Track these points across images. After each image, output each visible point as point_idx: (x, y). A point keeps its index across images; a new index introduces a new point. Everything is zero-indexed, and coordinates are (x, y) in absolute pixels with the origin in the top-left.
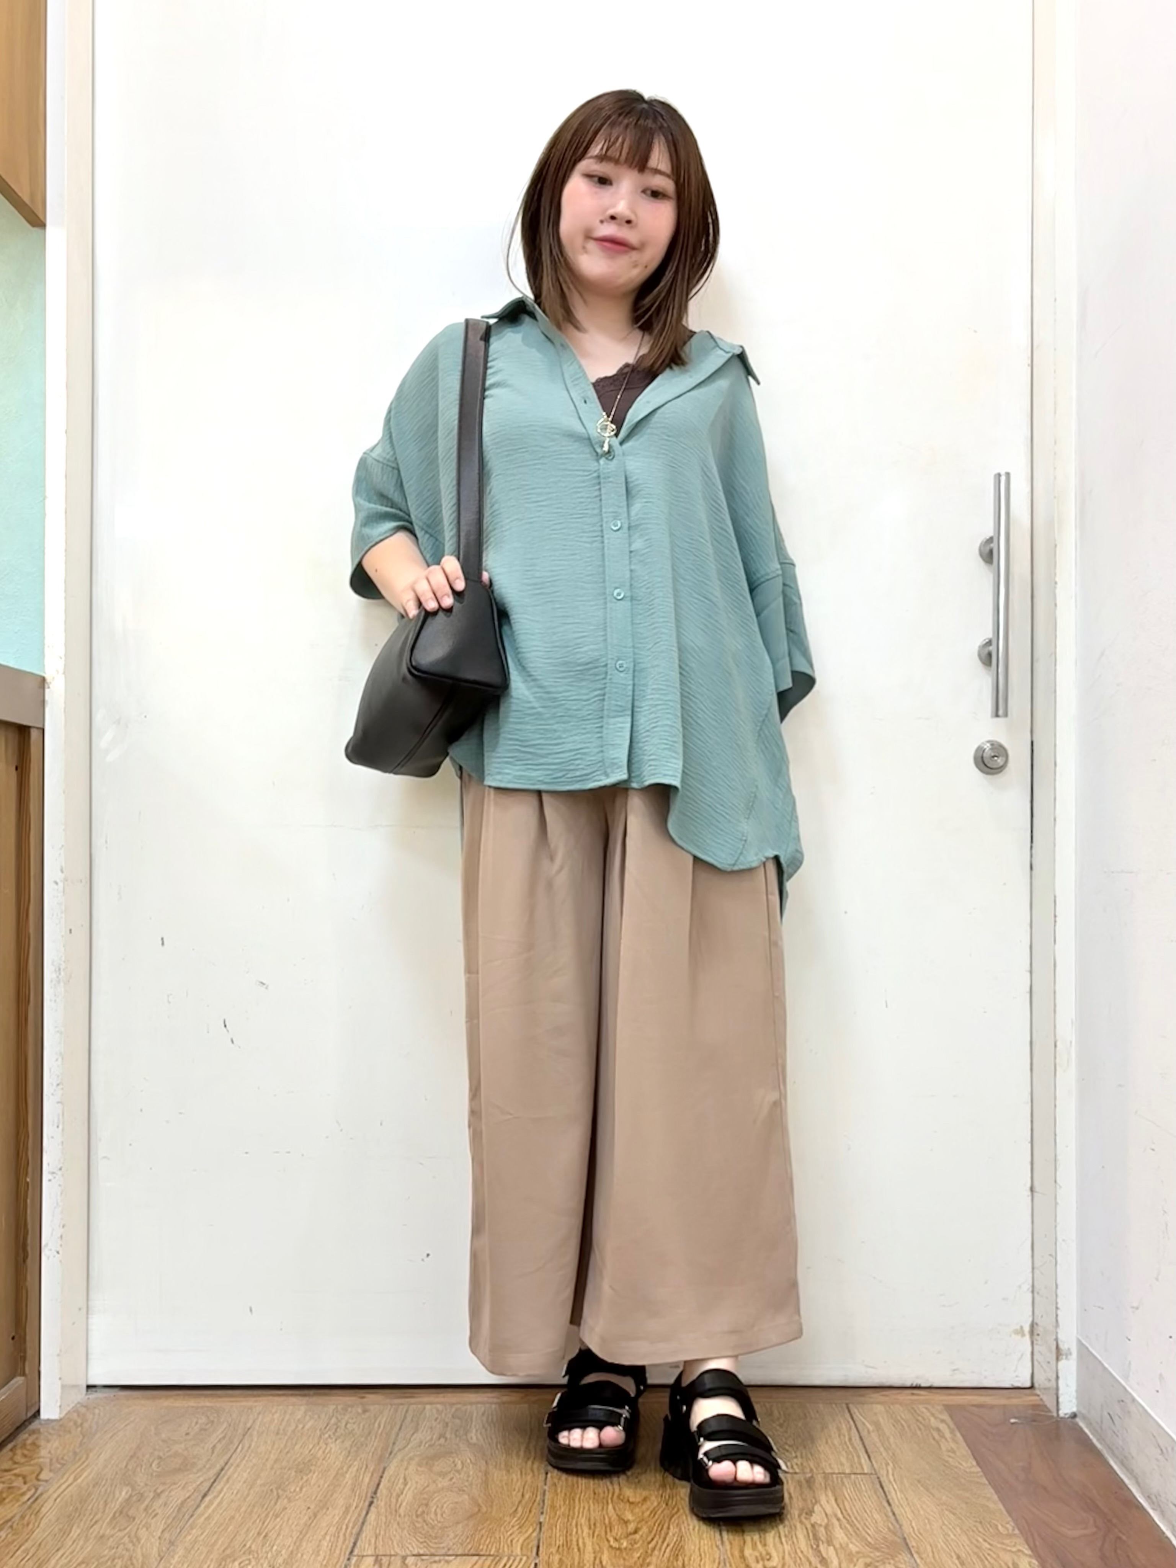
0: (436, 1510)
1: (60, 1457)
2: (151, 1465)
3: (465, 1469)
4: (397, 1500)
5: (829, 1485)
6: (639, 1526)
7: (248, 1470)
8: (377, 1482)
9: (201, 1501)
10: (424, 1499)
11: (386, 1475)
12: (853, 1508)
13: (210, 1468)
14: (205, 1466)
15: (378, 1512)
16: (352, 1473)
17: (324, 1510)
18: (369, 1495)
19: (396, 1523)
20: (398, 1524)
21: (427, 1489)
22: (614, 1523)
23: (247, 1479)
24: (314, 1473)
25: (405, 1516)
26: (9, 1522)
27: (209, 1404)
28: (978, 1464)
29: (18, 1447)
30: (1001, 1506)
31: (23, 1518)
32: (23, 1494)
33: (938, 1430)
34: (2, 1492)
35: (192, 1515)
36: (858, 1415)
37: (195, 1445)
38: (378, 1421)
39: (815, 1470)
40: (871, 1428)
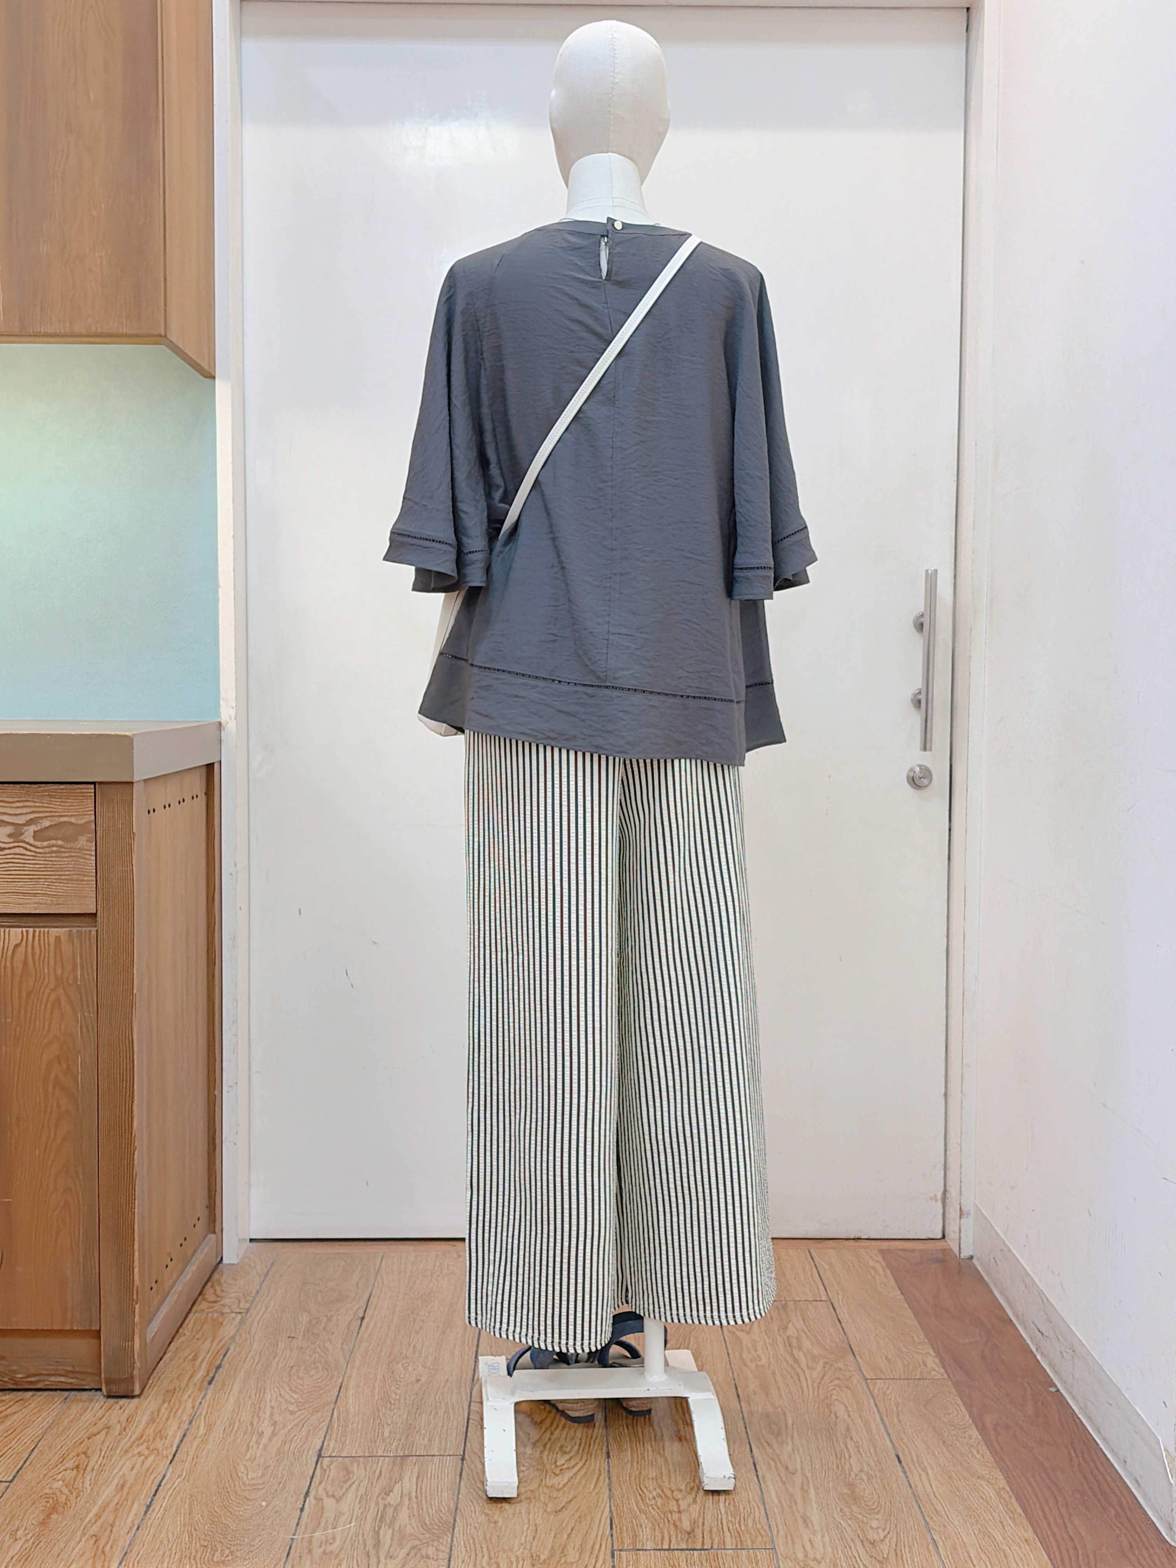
2: (317, 1298)
5: (798, 1309)
7: (388, 1300)
9: (361, 1323)
12: (815, 1324)
13: (359, 1299)
14: (355, 1298)
23: (389, 1306)
26: (233, 1338)
27: (343, 1251)
28: (902, 1293)
29: (216, 1284)
30: (916, 1323)
31: (241, 1335)
32: (234, 1318)
33: (874, 1269)
34: (218, 1318)
35: (358, 1333)
36: (817, 1257)
37: (343, 1282)
39: (788, 1299)
40: (826, 1269)
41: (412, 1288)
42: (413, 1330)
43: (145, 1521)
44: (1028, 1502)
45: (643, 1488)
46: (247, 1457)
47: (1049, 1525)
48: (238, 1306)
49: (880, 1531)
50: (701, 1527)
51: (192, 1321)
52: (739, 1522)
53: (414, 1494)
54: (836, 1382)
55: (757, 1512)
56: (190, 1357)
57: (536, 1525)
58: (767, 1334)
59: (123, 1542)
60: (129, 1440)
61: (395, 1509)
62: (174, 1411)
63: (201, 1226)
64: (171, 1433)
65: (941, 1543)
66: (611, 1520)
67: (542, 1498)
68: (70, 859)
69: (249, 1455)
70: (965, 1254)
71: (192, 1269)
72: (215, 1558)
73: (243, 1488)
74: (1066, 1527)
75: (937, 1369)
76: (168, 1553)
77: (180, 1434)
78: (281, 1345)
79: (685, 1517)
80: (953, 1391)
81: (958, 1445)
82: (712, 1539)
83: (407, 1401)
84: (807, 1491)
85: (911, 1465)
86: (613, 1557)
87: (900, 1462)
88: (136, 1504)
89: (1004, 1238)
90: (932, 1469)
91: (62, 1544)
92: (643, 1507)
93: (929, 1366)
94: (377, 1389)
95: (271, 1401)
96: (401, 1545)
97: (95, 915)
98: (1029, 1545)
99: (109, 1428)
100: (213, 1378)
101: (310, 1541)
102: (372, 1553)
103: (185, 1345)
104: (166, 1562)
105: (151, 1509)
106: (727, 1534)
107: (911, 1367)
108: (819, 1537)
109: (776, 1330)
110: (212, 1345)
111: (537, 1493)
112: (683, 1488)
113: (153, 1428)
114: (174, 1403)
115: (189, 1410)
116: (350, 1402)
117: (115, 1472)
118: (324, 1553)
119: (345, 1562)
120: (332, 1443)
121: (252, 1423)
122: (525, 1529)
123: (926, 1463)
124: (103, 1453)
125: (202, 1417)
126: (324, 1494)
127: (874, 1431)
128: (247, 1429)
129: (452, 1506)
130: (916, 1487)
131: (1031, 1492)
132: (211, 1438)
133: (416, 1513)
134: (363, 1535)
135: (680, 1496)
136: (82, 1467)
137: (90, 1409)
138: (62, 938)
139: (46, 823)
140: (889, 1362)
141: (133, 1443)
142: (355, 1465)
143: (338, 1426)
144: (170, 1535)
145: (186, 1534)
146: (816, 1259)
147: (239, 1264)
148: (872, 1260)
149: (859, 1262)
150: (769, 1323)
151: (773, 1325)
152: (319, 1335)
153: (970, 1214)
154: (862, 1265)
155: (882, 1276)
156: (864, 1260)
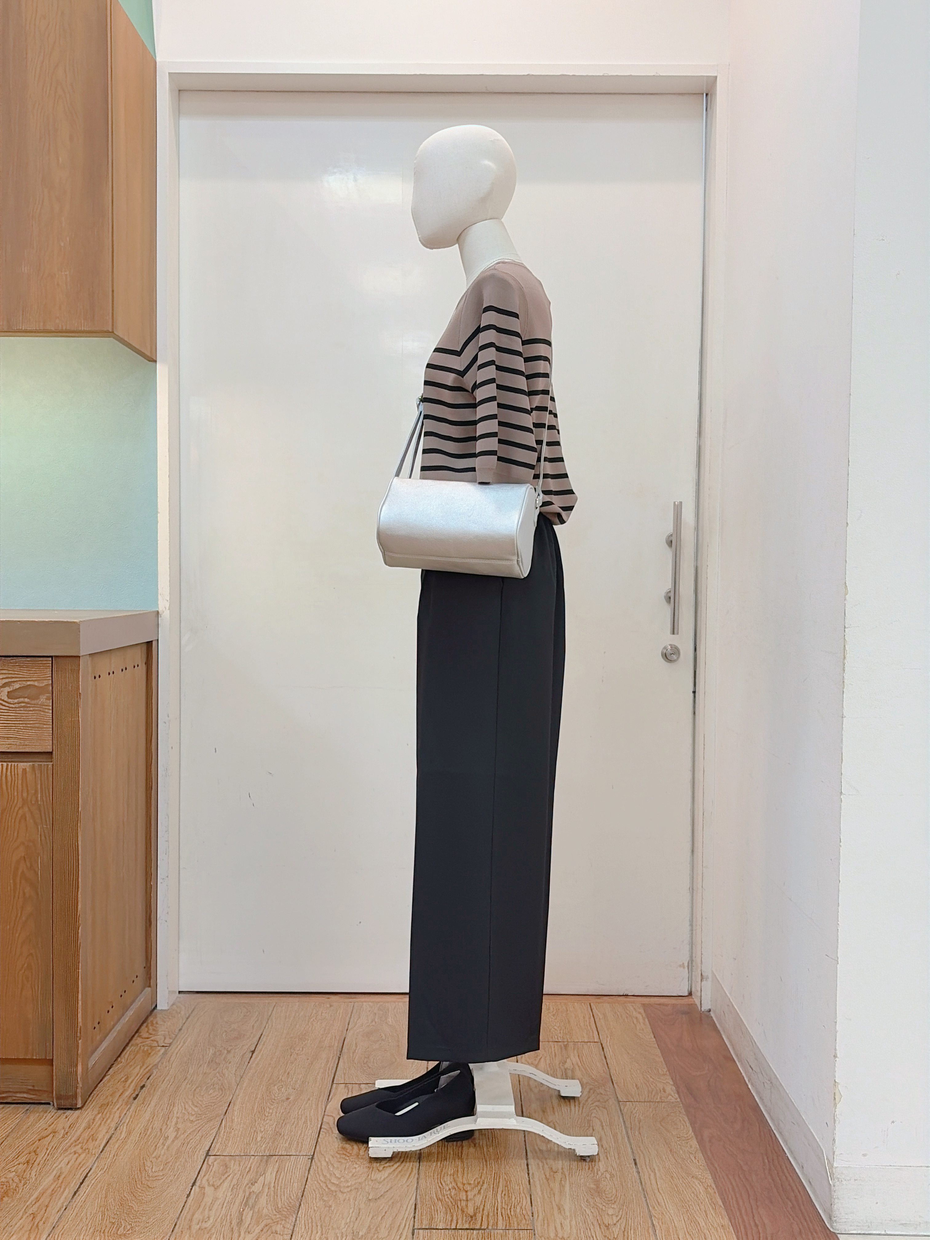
0: (373, 1061)
2: (222, 1036)
4: (353, 1055)
5: (576, 1048)
7: (273, 1038)
8: (341, 1046)
9: (252, 1055)
10: (366, 1055)
11: (346, 1042)
12: (587, 1060)
13: (253, 1037)
14: (250, 1036)
15: (344, 1062)
16: (327, 1040)
17: (316, 1061)
18: (338, 1053)
19: (353, 1067)
21: (368, 1049)
23: (274, 1044)
24: (308, 1040)
25: (358, 1064)
26: (156, 1066)
27: (246, 1001)
28: (655, 1037)
29: (150, 1025)
30: (662, 1059)
31: (162, 1063)
32: (159, 1051)
33: (636, 1018)
34: (147, 1050)
35: (249, 1063)
36: (595, 1009)
37: (243, 1024)
38: (338, 1012)
39: (569, 1041)
40: (601, 1018)
41: (293, 1029)
42: (289, 1061)
43: (71, 1204)
44: (728, 1197)
45: (442, 1182)
46: (153, 1156)
47: (741, 1214)
48: (164, 1041)
49: (614, 1218)
50: (481, 1212)
51: (128, 1052)
52: (510, 1209)
53: (272, 1185)
54: (597, 1103)
55: (524, 1201)
56: (123, 1079)
57: (359, 1209)
58: (550, 1067)
59: (53, 1219)
60: (69, 1142)
61: (257, 1196)
62: (105, 1120)
63: (139, 982)
64: (100, 1136)
65: (658, 1227)
66: (416, 1205)
67: (367, 1188)
68: (33, 712)
69: (155, 1153)
70: (705, 1008)
71: (130, 1013)
72: (118, 1233)
73: (147, 1179)
74: (753, 1216)
75: (673, 1095)
76: (85, 1228)
77: (108, 1137)
78: (191, 1071)
79: (470, 1204)
80: (683, 1111)
81: (681, 1152)
82: (488, 1222)
83: (277, 1114)
84: (563, 1186)
85: (644, 1167)
86: (413, 1235)
87: (636, 1164)
88: (67, 1191)
89: (729, 997)
90: (659, 1170)
91: (8, 1220)
92: (440, 1197)
93: (667, 1092)
94: (256, 1104)
95: (177, 1113)
96: (258, 1223)
97: (51, 753)
98: (724, 1229)
99: (55, 1132)
100: (137, 1095)
101: (191, 1220)
102: (236, 1229)
103: (120, 1070)
104: (83, 1234)
105: (77, 1194)
106: (500, 1218)
107: (654, 1093)
108: (568, 1221)
109: (557, 1063)
110: (140, 1071)
111: (364, 1184)
112: (472, 1182)
113: (88, 1133)
114: (106, 1113)
115: (116, 1120)
116: (236, 1113)
117: (55, 1165)
118: (199, 1229)
119: (214, 1235)
120: (217, 1146)
121: (161, 1129)
122: (351, 1212)
123: (655, 1165)
124: (48, 1152)
125: (125, 1124)
126: (207, 1183)
127: (620, 1141)
128: (156, 1135)
129: (299, 1194)
130: (645, 1184)
131: (730, 1189)
132: (129, 1141)
133: (272, 1199)
134: (231, 1215)
135: (468, 1188)
136: (32, 1162)
137: (43, 1119)
138: (28, 770)
139: (17, 686)
140: (638, 1088)
141: (72, 1143)
142: (233, 1162)
143: (224, 1132)
144: (89, 1214)
145: (100, 1214)
146: (595, 1010)
147: (168, 1010)
148: (636, 1011)
149: (626, 1013)
150: (553, 1058)
151: (555, 1060)
152: (219, 1064)
153: (708, 978)
154: (627, 1015)
155: (642, 1024)
156: (630, 1012)
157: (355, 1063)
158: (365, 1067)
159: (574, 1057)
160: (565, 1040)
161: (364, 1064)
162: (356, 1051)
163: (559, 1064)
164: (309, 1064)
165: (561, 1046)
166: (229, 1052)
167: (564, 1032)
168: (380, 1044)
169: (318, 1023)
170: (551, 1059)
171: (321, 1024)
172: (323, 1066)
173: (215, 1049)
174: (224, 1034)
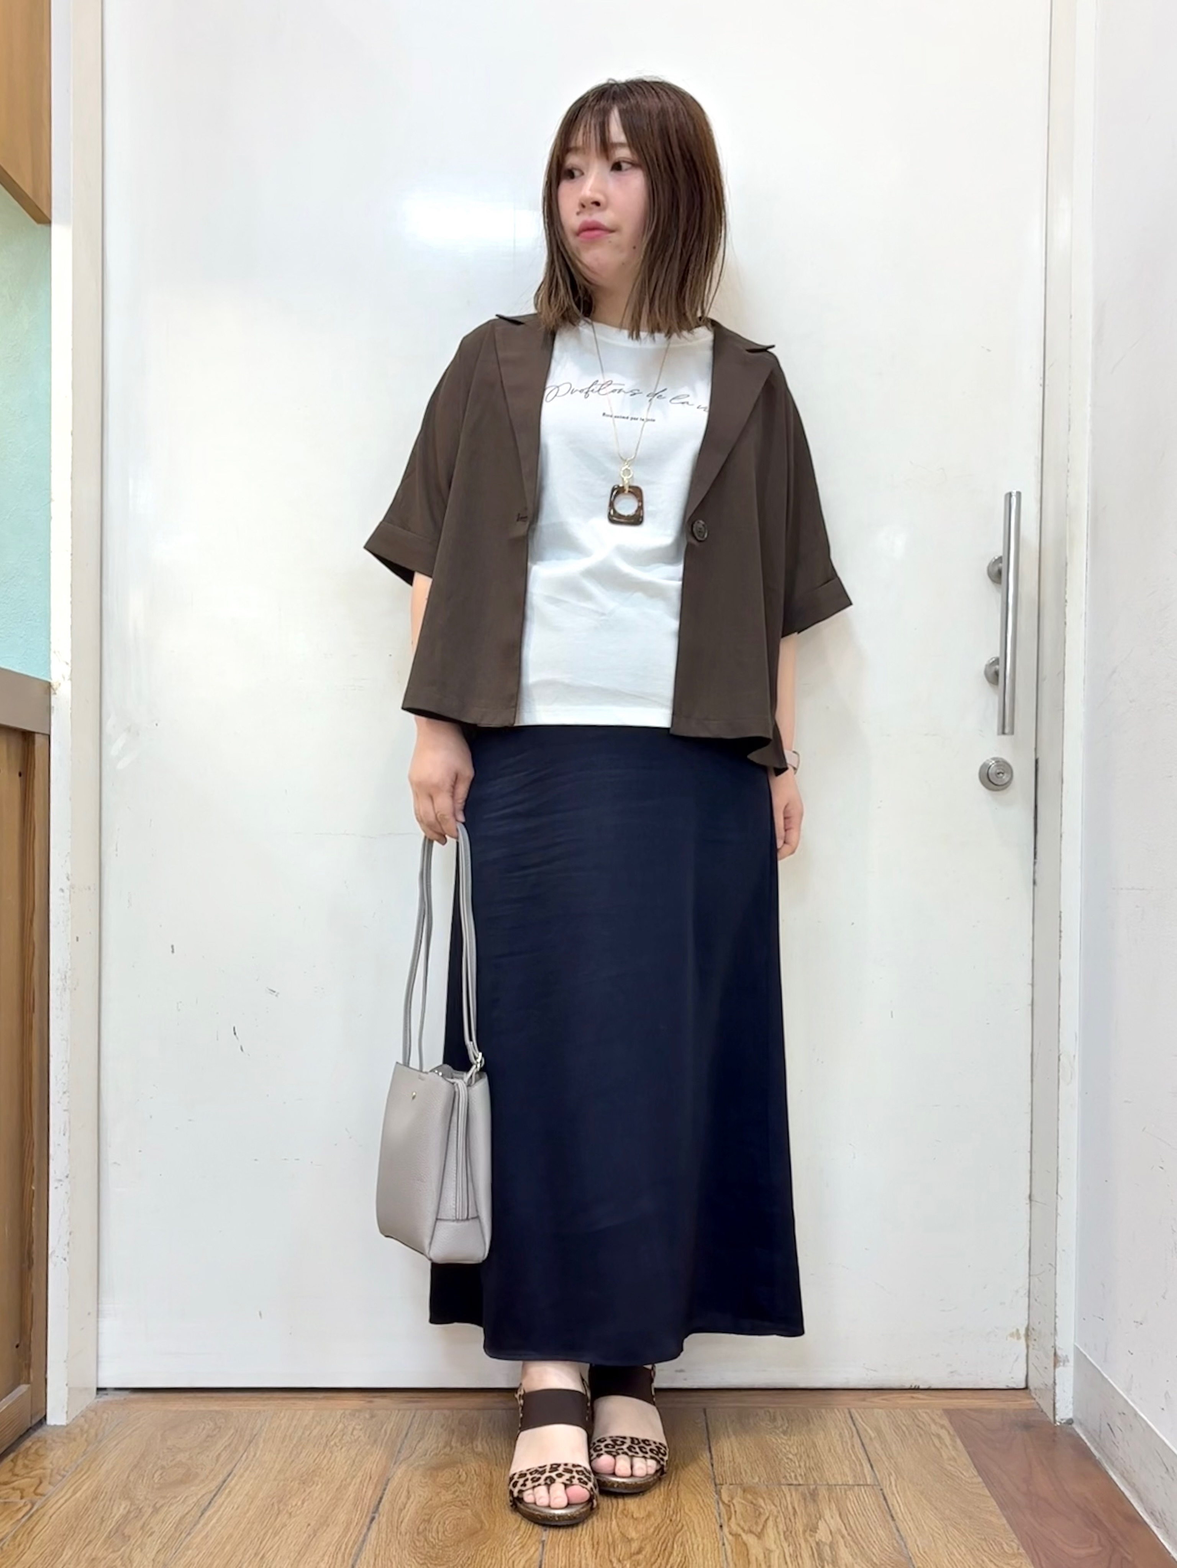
0: (437, 1527)
1: (62, 1468)
2: (153, 1477)
3: (469, 1478)
4: (398, 1516)
5: (833, 1498)
6: (643, 1545)
7: (251, 1482)
8: (379, 1496)
9: (200, 1517)
10: (425, 1514)
11: (390, 1488)
12: (857, 1523)
13: (213, 1480)
14: (207, 1477)
15: (379, 1530)
16: (355, 1484)
17: (325, 1528)
18: (371, 1509)
19: (397, 1542)
20: (399, 1543)
21: (430, 1503)
22: (618, 1542)
23: (248, 1492)
24: (317, 1485)
25: (406, 1534)
29: (20, 1456)
30: (1004, 1521)
32: (18, 1510)
33: (939, 1437)
35: (189, 1534)
36: (860, 1420)
37: (199, 1453)
38: (385, 1427)
39: (818, 1482)
40: (873, 1435)
42: (271, 1531)
48: (36, 1489)
58: (786, 1539)
70: (1061, 1416)
78: (68, 1554)
89: (1125, 1397)
109: (801, 1532)
146: (858, 1422)
147: (67, 1425)
148: (936, 1423)
149: (918, 1426)
150: (790, 1519)
151: (796, 1523)
152: (129, 1537)
153: (1068, 1361)
154: (922, 1432)
155: (950, 1448)
156: (923, 1423)
157: (400, 1533)
158: (419, 1541)
159: (832, 1517)
160: (812, 1482)
161: (418, 1533)
162: (407, 1506)
163: (804, 1532)
164: (310, 1536)
165: (803, 1495)
166: (156, 1510)
167: (807, 1465)
168: (456, 1491)
169: (343, 1450)
170: (788, 1520)
171: (348, 1451)
172: (335, 1540)
173: (131, 1505)
174: (158, 1473)
